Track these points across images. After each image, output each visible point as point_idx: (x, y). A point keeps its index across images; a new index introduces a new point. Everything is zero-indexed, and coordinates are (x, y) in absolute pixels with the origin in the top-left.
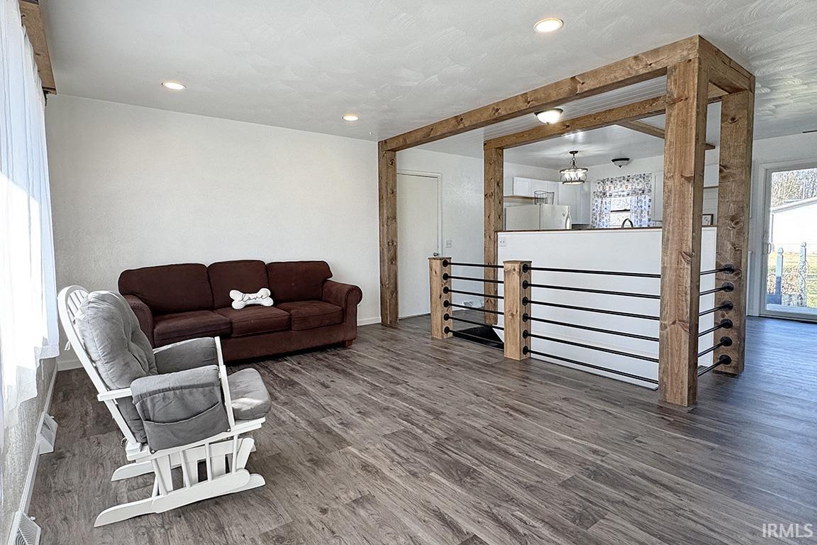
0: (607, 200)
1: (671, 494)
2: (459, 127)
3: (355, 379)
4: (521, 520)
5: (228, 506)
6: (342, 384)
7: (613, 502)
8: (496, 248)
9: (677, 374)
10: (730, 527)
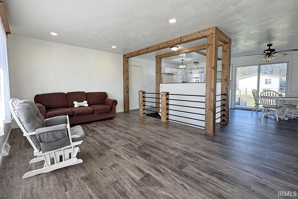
0: (192, 75)
1: (206, 158)
2: (148, 51)
3: (115, 129)
4: (163, 168)
5: (70, 170)
6: (110, 130)
7: (190, 162)
8: (159, 89)
9: (210, 125)
10: (222, 167)
